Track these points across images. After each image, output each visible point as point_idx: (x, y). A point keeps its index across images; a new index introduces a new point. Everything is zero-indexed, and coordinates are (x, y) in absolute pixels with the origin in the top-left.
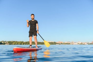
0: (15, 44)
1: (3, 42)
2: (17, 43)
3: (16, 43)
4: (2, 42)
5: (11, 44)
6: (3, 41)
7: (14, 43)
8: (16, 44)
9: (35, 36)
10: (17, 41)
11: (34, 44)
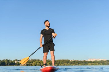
0: (36, 65)
1: (16, 62)
2: (39, 63)
3: (37, 63)
4: (14, 61)
5: (30, 65)
6: (16, 60)
7: (34, 63)
8: (38, 65)
9: (52, 52)
10: (39, 60)
11: (69, 64)
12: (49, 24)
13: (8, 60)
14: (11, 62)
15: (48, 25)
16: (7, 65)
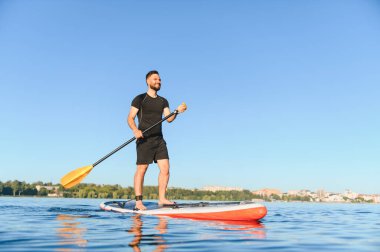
0: (86, 197)
1: (38, 188)
2: (93, 192)
3: (89, 190)
4: (35, 185)
5: (71, 197)
6: (40, 183)
7: (81, 191)
8: (91, 197)
10: (93, 185)
12: (158, 81)
13: (20, 183)
14: (26, 188)
15: (157, 86)
16: (17, 194)
